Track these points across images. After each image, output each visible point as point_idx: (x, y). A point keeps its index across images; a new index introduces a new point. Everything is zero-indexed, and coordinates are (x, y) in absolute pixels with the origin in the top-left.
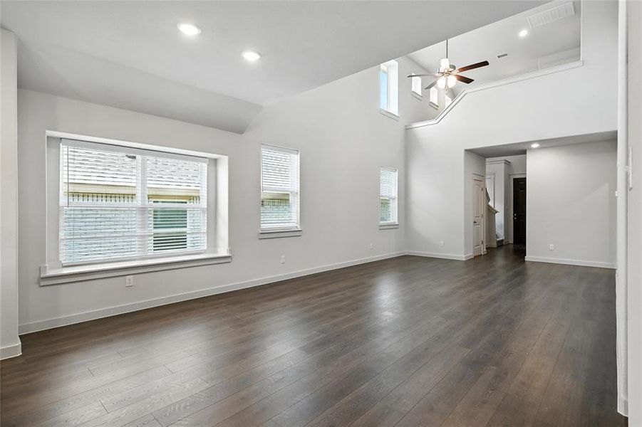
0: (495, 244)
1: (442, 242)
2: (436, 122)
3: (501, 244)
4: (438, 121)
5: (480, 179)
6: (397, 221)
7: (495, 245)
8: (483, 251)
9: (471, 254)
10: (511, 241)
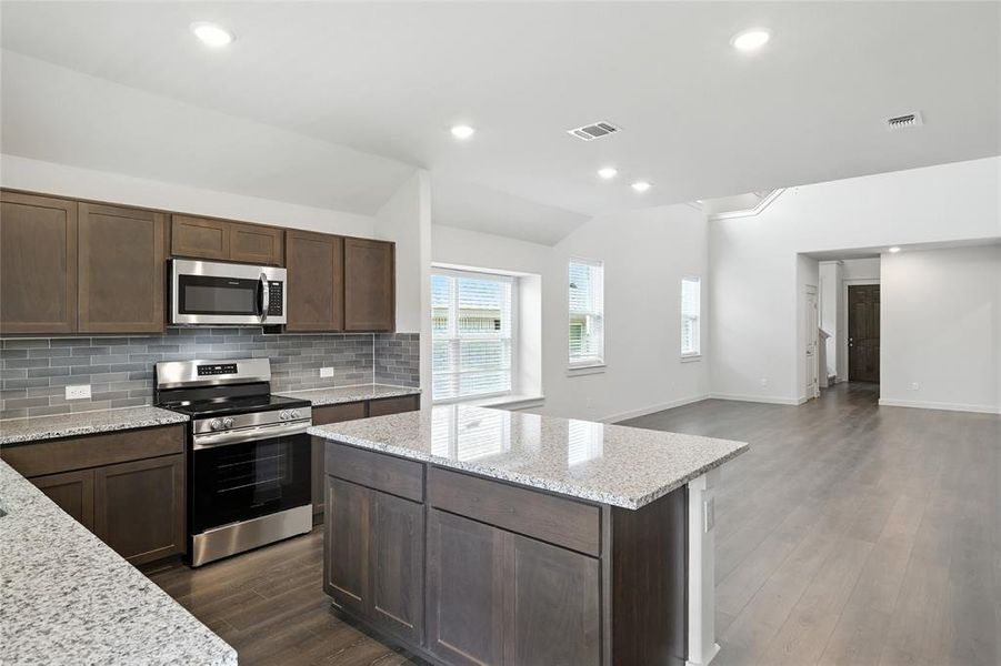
0: (826, 382)
1: (764, 380)
2: (754, 213)
3: (833, 383)
4: (758, 210)
5: (813, 292)
6: (699, 351)
7: (826, 384)
8: (816, 393)
9: (804, 397)
10: (846, 379)
